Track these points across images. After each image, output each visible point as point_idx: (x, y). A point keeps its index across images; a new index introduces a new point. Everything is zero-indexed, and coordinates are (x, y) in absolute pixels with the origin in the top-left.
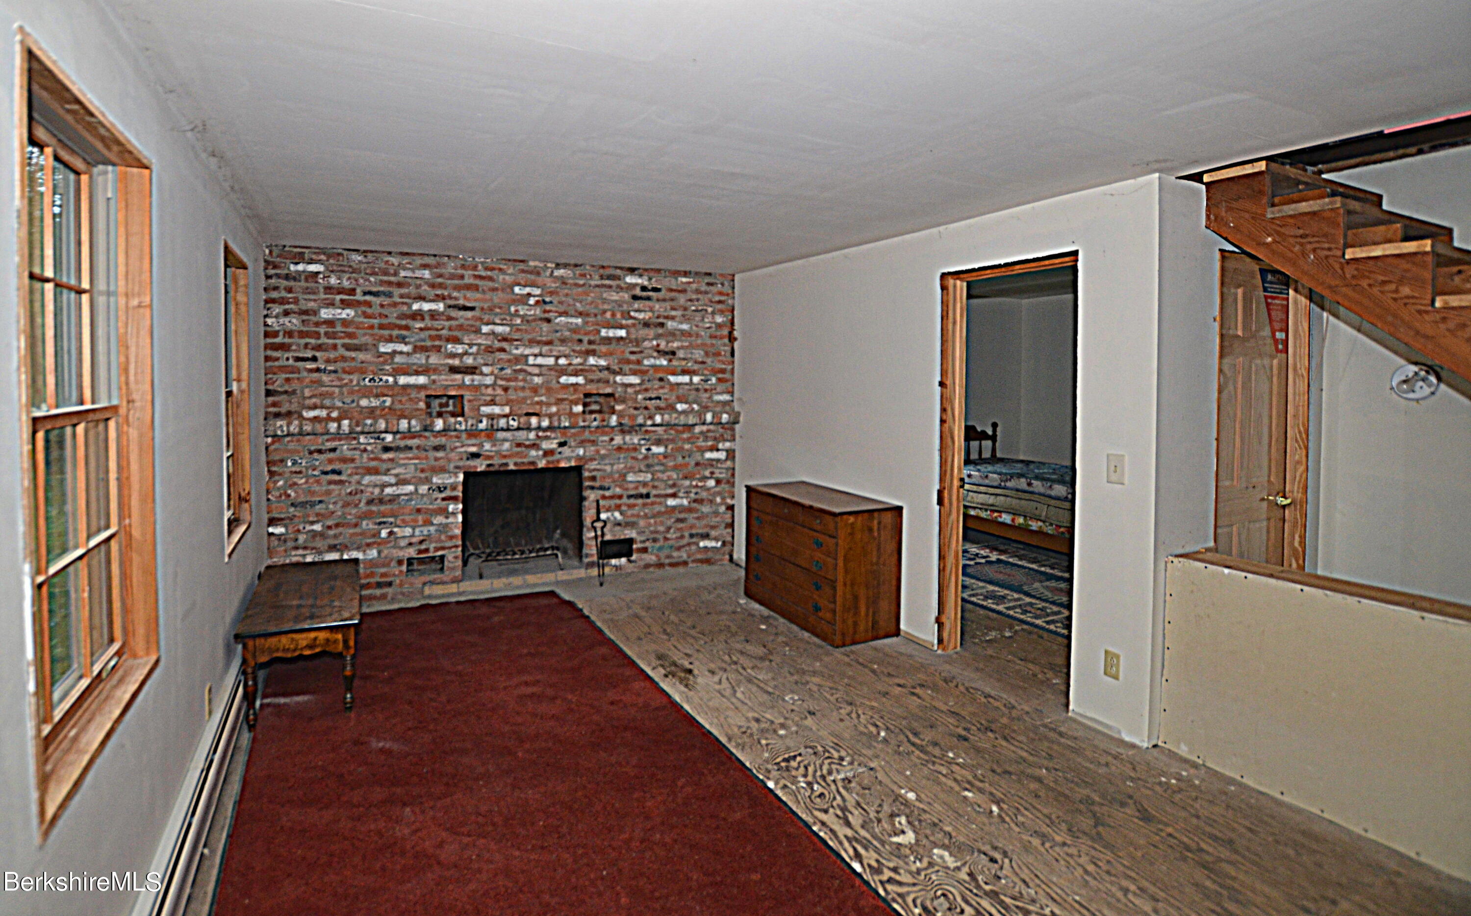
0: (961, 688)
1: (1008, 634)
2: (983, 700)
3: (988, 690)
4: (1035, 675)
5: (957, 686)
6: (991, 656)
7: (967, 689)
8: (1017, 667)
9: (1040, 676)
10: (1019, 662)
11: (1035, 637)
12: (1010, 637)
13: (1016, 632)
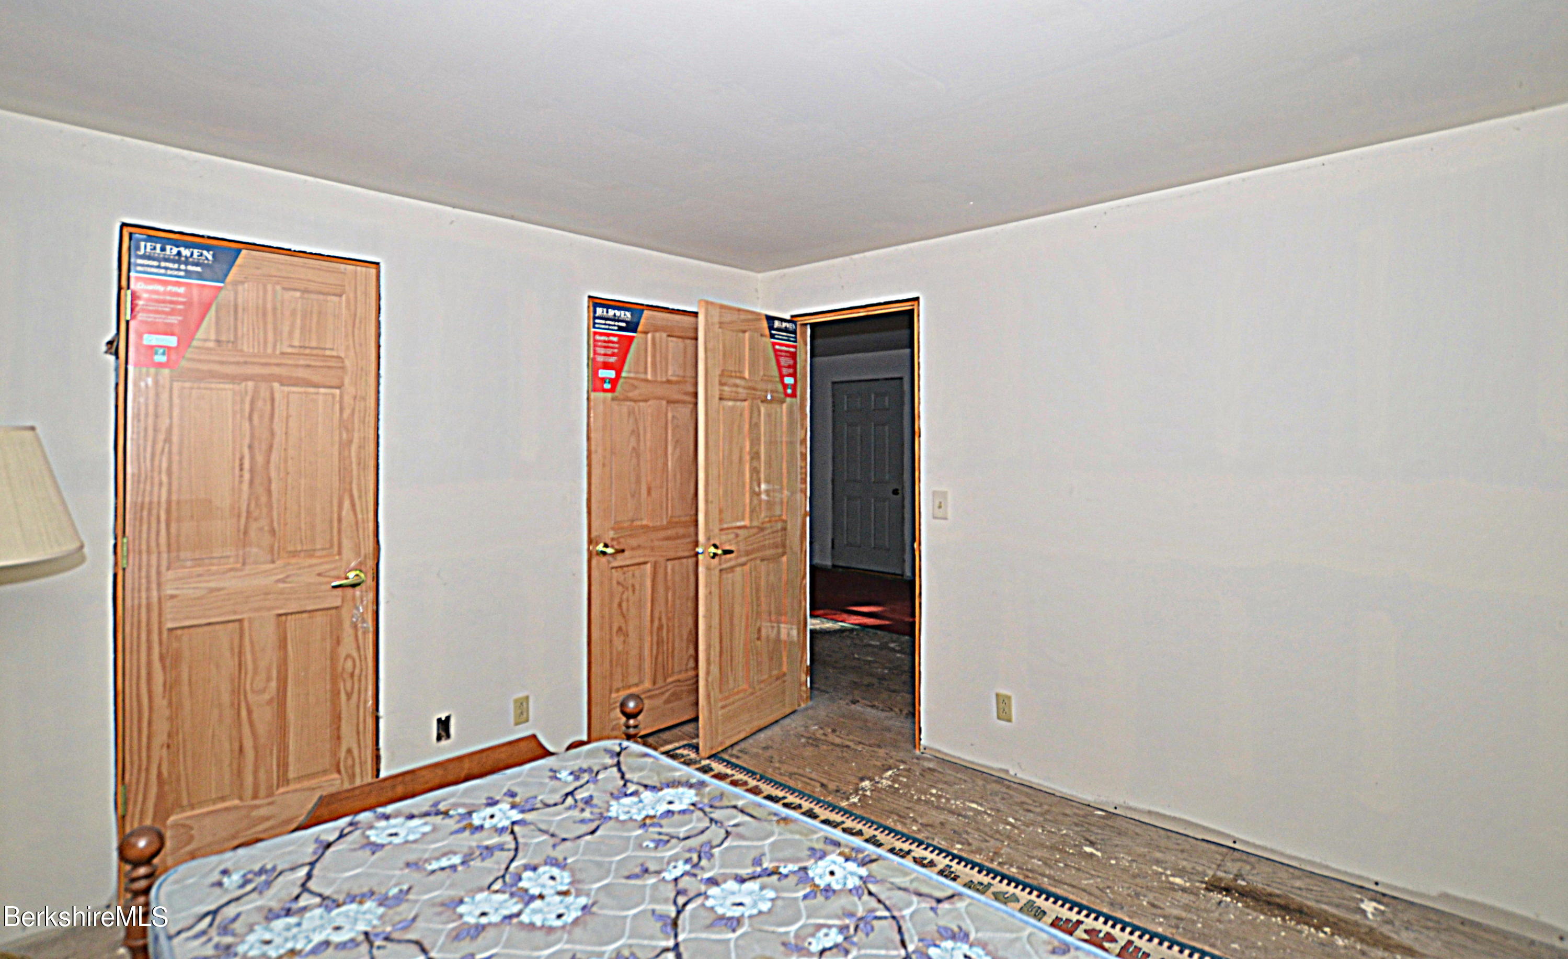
0: (897, 710)
1: (866, 784)
2: (876, 703)
3: (874, 711)
4: (834, 731)
5: (901, 711)
6: (879, 746)
7: (891, 710)
8: (851, 737)
9: (830, 730)
10: (851, 744)
11: (832, 786)
12: (862, 779)
13: (856, 791)
